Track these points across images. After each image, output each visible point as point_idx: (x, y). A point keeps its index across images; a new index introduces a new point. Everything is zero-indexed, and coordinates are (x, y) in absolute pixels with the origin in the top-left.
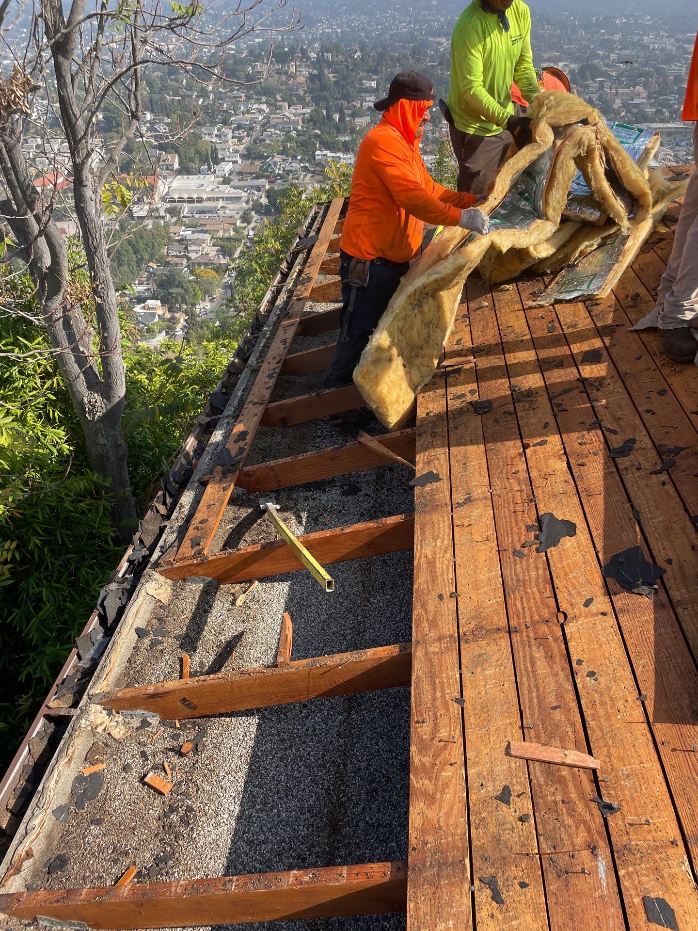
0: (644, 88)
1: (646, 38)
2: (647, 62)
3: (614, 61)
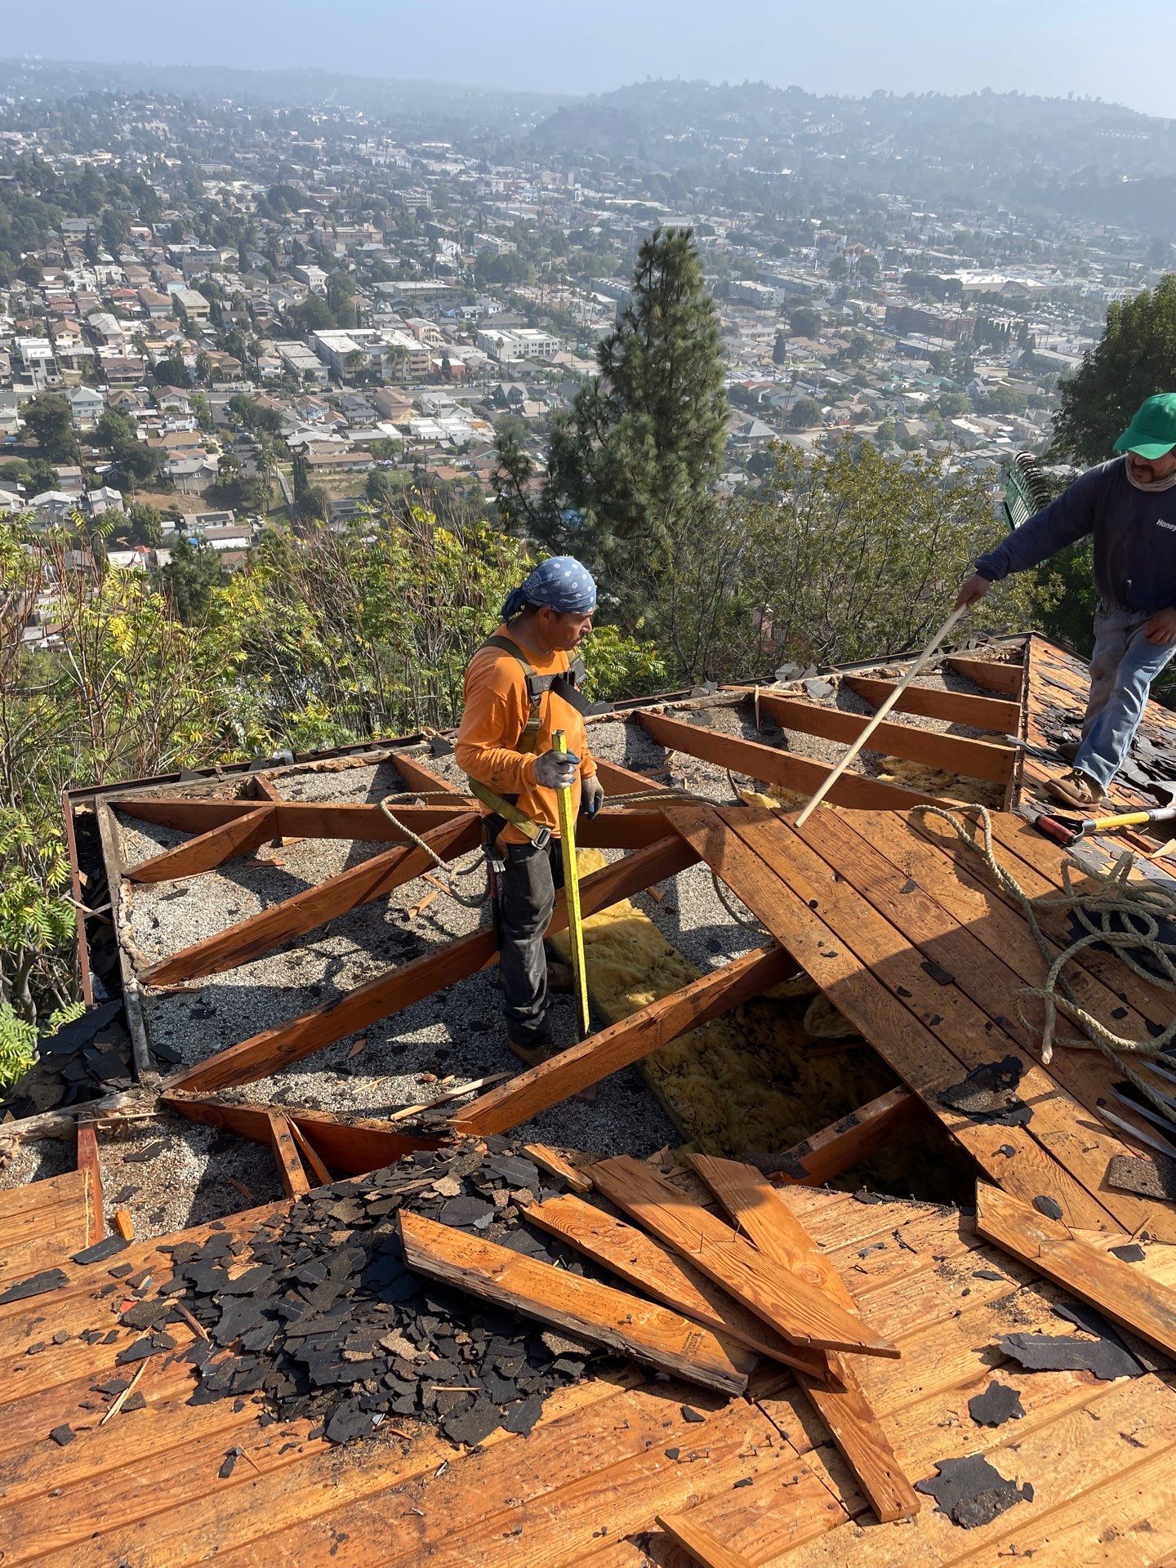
0: (376, 226)
1: (362, 146)
2: (372, 185)
3: (321, 182)
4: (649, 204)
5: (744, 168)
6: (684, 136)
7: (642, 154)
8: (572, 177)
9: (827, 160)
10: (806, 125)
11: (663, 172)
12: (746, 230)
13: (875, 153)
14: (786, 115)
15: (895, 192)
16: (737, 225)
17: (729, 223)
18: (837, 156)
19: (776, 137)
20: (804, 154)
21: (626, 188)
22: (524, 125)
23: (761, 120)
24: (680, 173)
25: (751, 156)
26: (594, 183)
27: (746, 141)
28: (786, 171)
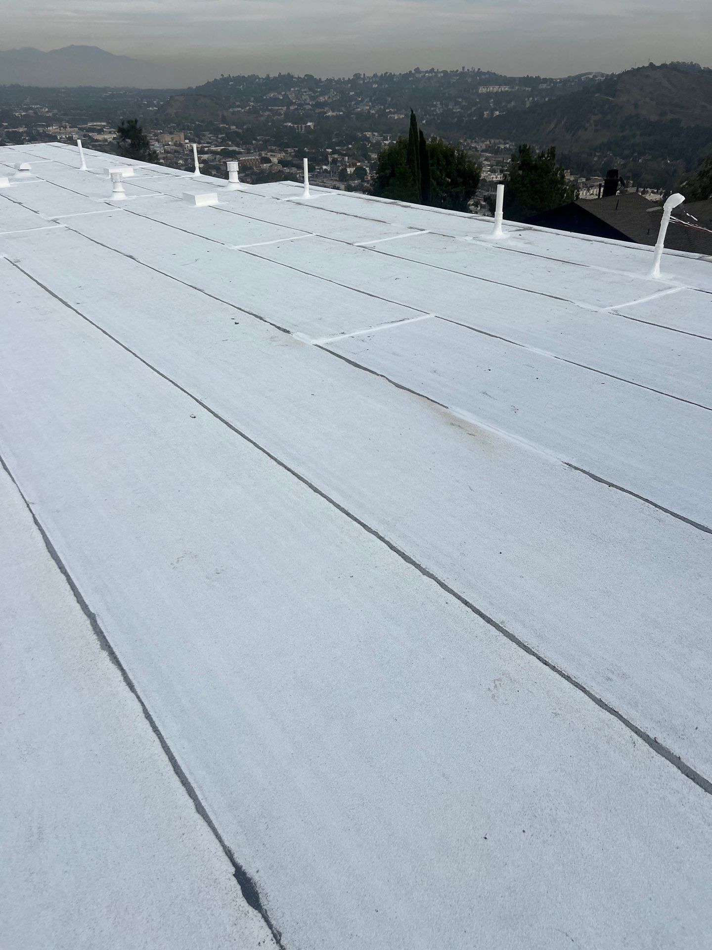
4: (231, 148)
5: (285, 124)
6: (248, 108)
7: (224, 120)
8: (182, 136)
9: (332, 116)
10: (318, 97)
11: (237, 130)
12: (290, 159)
13: (359, 110)
14: (306, 92)
15: (373, 131)
16: (284, 156)
17: (279, 155)
18: (338, 113)
19: (300, 105)
20: (319, 113)
21: (216, 141)
22: (151, 108)
23: (292, 96)
24: (248, 129)
25: (288, 116)
26: (197, 139)
27: (285, 108)
28: (309, 124)
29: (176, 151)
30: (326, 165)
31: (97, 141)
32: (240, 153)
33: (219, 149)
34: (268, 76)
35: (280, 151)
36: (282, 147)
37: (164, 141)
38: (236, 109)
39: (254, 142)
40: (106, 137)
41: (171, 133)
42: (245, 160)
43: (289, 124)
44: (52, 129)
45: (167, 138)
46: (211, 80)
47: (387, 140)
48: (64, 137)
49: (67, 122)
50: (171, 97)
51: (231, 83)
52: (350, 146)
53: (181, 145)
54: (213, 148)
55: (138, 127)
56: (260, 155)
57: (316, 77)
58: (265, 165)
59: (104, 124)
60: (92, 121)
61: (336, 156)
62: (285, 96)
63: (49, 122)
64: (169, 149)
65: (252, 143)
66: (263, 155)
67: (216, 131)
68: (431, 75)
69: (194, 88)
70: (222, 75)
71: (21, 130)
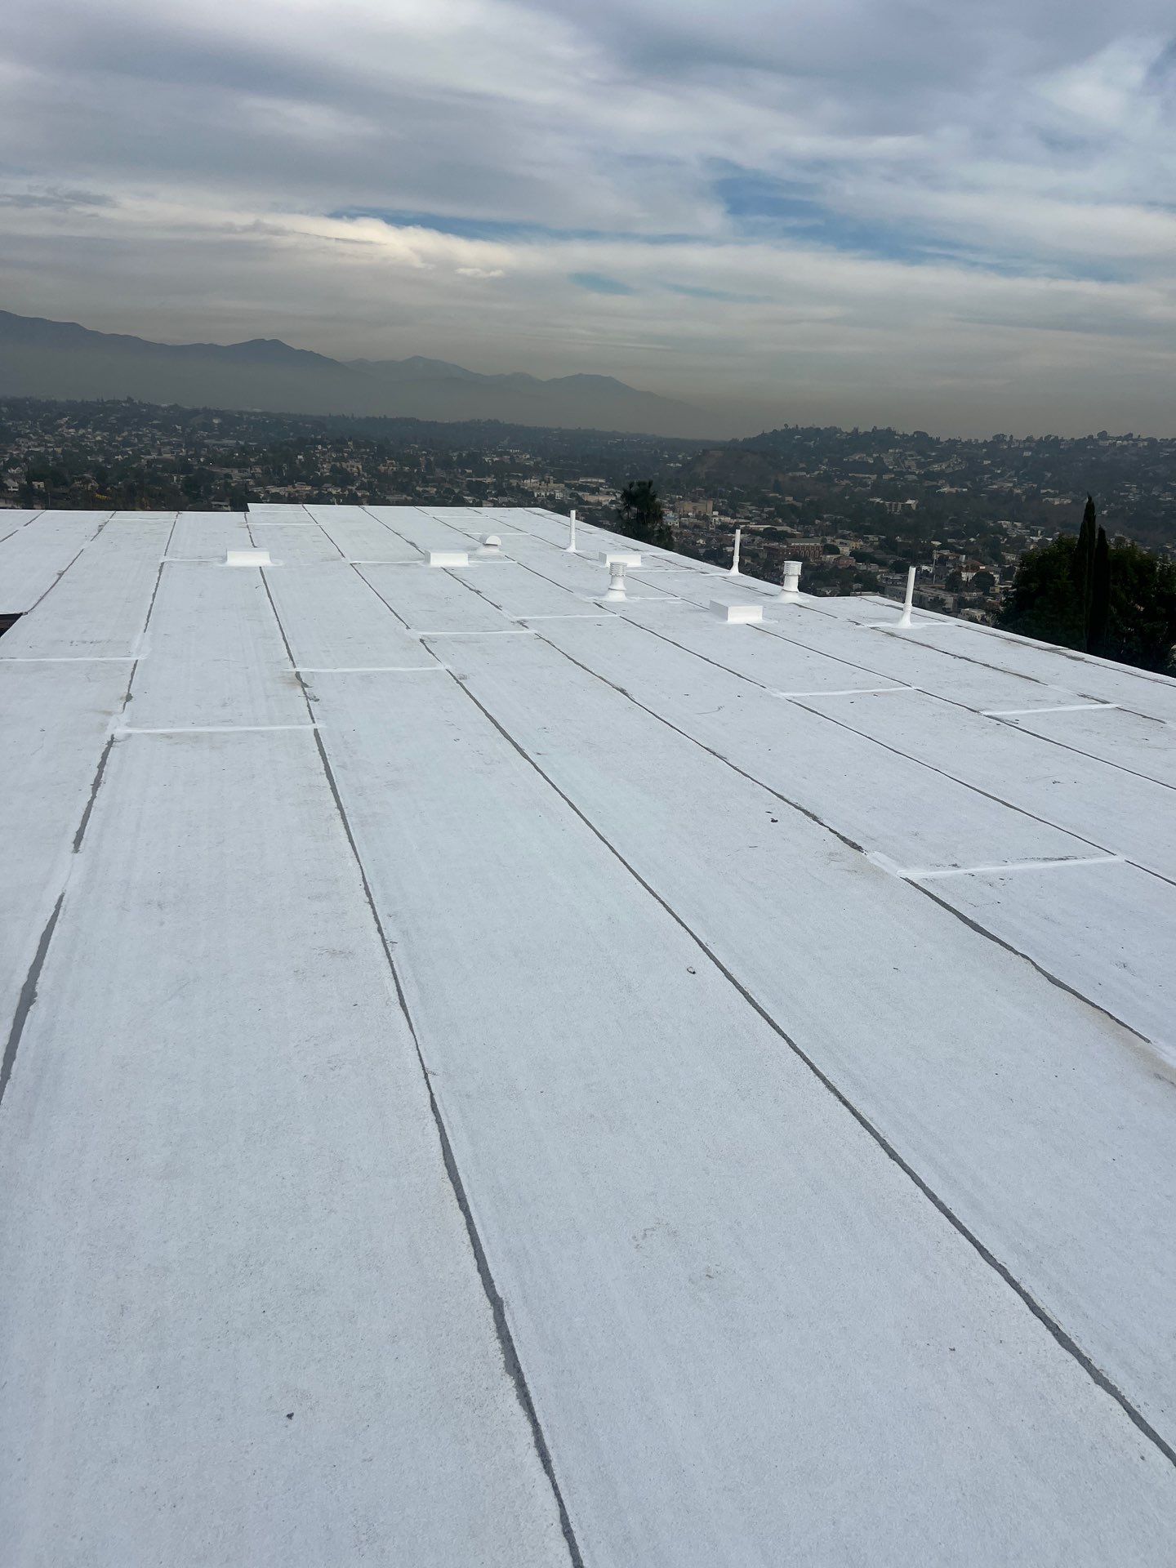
4: (779, 528)
5: (871, 500)
6: (816, 473)
7: (777, 488)
8: (710, 505)
9: (950, 493)
10: (930, 464)
11: (794, 503)
12: (870, 550)
13: (995, 487)
14: (911, 456)
15: (1013, 519)
16: (861, 546)
17: (854, 544)
18: (959, 490)
19: (901, 474)
20: (928, 487)
21: (760, 516)
22: (672, 465)
23: (888, 460)
24: (811, 502)
25: (877, 490)
26: (731, 511)
27: (874, 477)
28: (909, 502)
29: (696, 526)
30: (927, 564)
31: (588, 503)
32: (793, 536)
33: (762, 527)
34: (856, 430)
35: (857, 538)
36: (861, 532)
37: (682, 510)
38: (798, 474)
39: (817, 522)
40: (601, 498)
41: (694, 500)
42: (798, 547)
43: (878, 500)
44: (531, 483)
45: (688, 507)
46: (768, 431)
47: (1037, 536)
48: (543, 494)
49: (552, 474)
50: (705, 452)
51: (797, 437)
52: (972, 540)
53: (706, 518)
54: (753, 526)
55: (651, 491)
56: (823, 541)
57: (933, 435)
58: (829, 556)
59: (603, 481)
60: (587, 476)
61: (946, 553)
62: (879, 460)
63: (527, 472)
64: (687, 523)
65: (813, 524)
66: (829, 542)
67: (763, 502)
68: (1125, 443)
69: (741, 440)
70: (786, 425)
71: (488, 480)
